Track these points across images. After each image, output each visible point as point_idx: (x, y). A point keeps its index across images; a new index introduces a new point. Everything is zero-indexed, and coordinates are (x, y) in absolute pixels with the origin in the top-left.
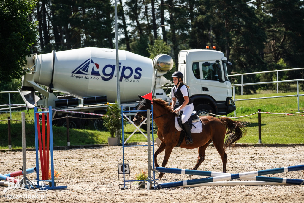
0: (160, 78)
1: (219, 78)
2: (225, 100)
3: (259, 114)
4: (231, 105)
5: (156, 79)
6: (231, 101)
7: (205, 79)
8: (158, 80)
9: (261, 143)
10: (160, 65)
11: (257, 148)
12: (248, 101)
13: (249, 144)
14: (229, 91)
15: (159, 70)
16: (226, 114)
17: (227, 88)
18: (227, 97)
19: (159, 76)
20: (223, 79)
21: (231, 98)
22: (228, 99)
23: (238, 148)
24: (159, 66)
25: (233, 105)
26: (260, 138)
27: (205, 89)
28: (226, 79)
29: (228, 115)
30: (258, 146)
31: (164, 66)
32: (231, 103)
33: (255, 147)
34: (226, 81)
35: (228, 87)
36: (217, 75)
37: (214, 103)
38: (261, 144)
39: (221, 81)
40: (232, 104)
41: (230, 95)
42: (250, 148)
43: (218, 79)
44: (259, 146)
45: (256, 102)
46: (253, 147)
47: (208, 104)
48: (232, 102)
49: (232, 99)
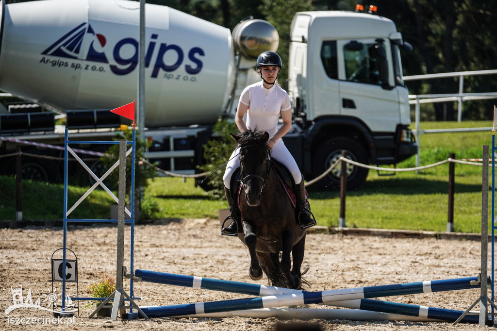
0: (246, 73)
1: (381, 80)
2: (393, 129)
3: (452, 166)
4: (406, 143)
5: (237, 75)
6: (408, 134)
7: (352, 81)
8: (242, 77)
9: (452, 230)
10: (247, 43)
11: (441, 243)
12: (461, 135)
13: (425, 232)
14: (405, 110)
15: (245, 53)
16: (394, 163)
17: (399, 103)
18: (398, 122)
19: (245, 70)
20: (392, 82)
21: (408, 125)
22: (401, 127)
23: (400, 240)
24: (244, 47)
25: (412, 142)
26: (451, 219)
27: (348, 103)
28: (397, 83)
29: (398, 165)
30: (445, 238)
31: (256, 47)
32: (408, 137)
33: (439, 241)
34: (398, 88)
35: (402, 100)
36: (377, 73)
37: (368, 136)
38: (452, 233)
39: (386, 86)
40: (409, 140)
41: (406, 121)
42: (426, 241)
43: (380, 82)
44: (448, 237)
45: (479, 138)
46: (433, 239)
47: (356, 137)
48: (410, 136)
49: (409, 128)
